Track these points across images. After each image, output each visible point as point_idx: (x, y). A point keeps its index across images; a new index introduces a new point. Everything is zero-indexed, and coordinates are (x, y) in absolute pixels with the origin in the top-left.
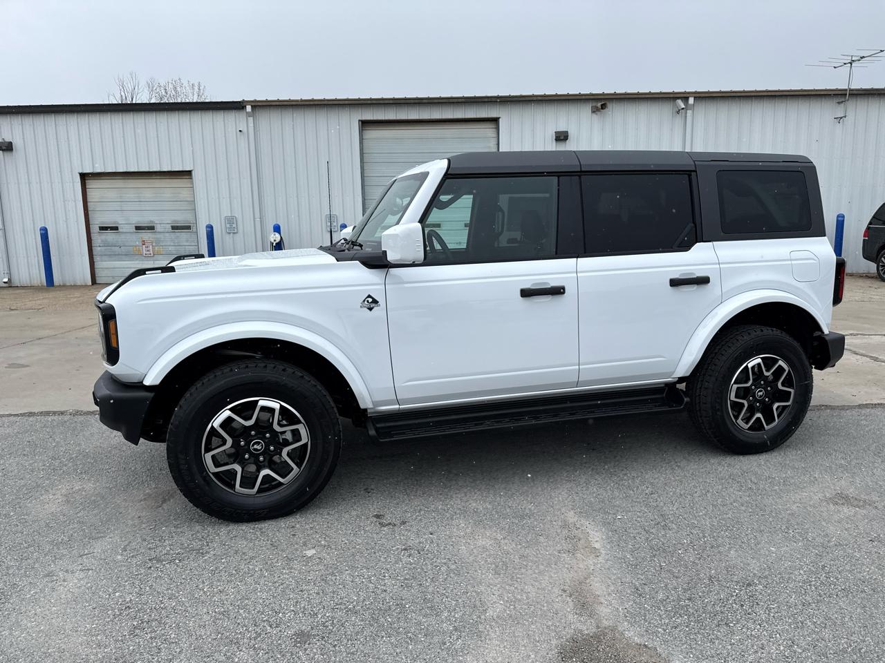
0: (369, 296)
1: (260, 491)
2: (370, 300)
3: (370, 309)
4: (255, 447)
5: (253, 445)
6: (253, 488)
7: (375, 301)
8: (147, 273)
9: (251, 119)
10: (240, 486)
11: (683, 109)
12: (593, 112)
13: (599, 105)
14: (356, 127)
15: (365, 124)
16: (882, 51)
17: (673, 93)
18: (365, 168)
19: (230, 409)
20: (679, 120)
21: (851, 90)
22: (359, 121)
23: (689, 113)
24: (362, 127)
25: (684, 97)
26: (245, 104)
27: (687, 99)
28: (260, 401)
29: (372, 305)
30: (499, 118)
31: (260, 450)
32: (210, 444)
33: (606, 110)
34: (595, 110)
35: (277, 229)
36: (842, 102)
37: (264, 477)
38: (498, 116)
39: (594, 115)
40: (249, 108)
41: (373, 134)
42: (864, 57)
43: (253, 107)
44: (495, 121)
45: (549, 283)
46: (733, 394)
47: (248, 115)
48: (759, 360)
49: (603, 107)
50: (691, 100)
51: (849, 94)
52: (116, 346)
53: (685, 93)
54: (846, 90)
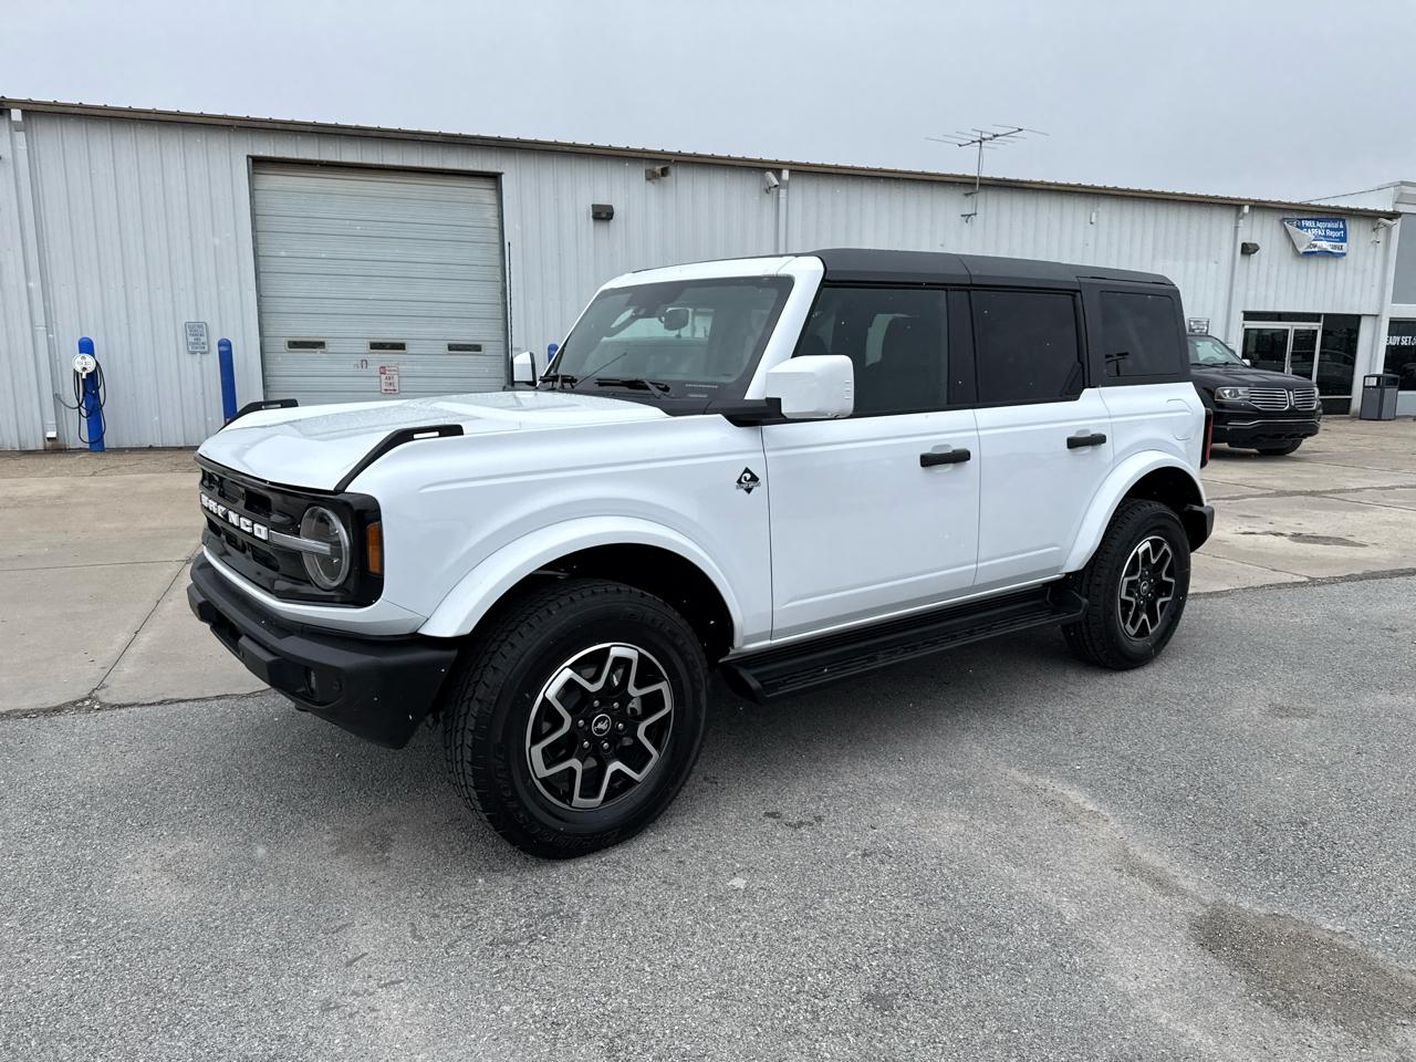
0: (747, 471)
1: (607, 798)
2: (748, 476)
3: (749, 490)
4: (600, 726)
5: (596, 725)
6: (596, 794)
7: (754, 479)
8: (416, 436)
9: (21, 137)
10: (581, 796)
11: (776, 186)
12: (648, 179)
13: (658, 168)
14: (242, 168)
15: (258, 163)
16: (1020, 130)
17: (761, 161)
18: (260, 241)
19: (570, 667)
20: (769, 200)
21: (981, 178)
22: (248, 157)
23: (783, 192)
24: (253, 169)
25: (776, 167)
26: (6, 106)
27: (778, 172)
28: (613, 649)
29: (751, 484)
30: (501, 174)
31: (604, 731)
32: (541, 730)
33: (668, 178)
34: (651, 176)
35: (86, 347)
36: (971, 194)
37: (614, 774)
38: (499, 171)
39: (649, 183)
40: (16, 115)
41: (273, 181)
42: (997, 135)
43: (25, 113)
44: (495, 178)
45: (949, 446)
46: (1124, 592)
47: (16, 127)
48: (1148, 545)
49: (664, 172)
50: (785, 175)
51: (980, 184)
52: (377, 571)
53: (777, 162)
54: (975, 178)
